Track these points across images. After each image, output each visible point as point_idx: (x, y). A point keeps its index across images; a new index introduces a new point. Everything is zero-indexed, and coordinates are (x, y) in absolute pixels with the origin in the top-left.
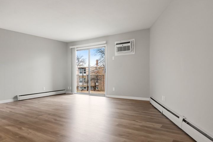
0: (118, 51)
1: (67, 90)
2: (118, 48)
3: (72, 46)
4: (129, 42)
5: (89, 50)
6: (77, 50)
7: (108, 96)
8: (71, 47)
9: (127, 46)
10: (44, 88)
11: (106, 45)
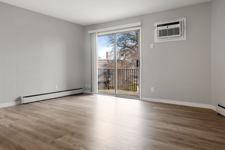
0: (160, 36)
1: (85, 89)
2: (160, 31)
3: (92, 30)
4: (178, 23)
5: (115, 35)
6: (98, 36)
7: (143, 99)
8: (90, 32)
9: (175, 29)
10: (56, 86)
11: (140, 28)
